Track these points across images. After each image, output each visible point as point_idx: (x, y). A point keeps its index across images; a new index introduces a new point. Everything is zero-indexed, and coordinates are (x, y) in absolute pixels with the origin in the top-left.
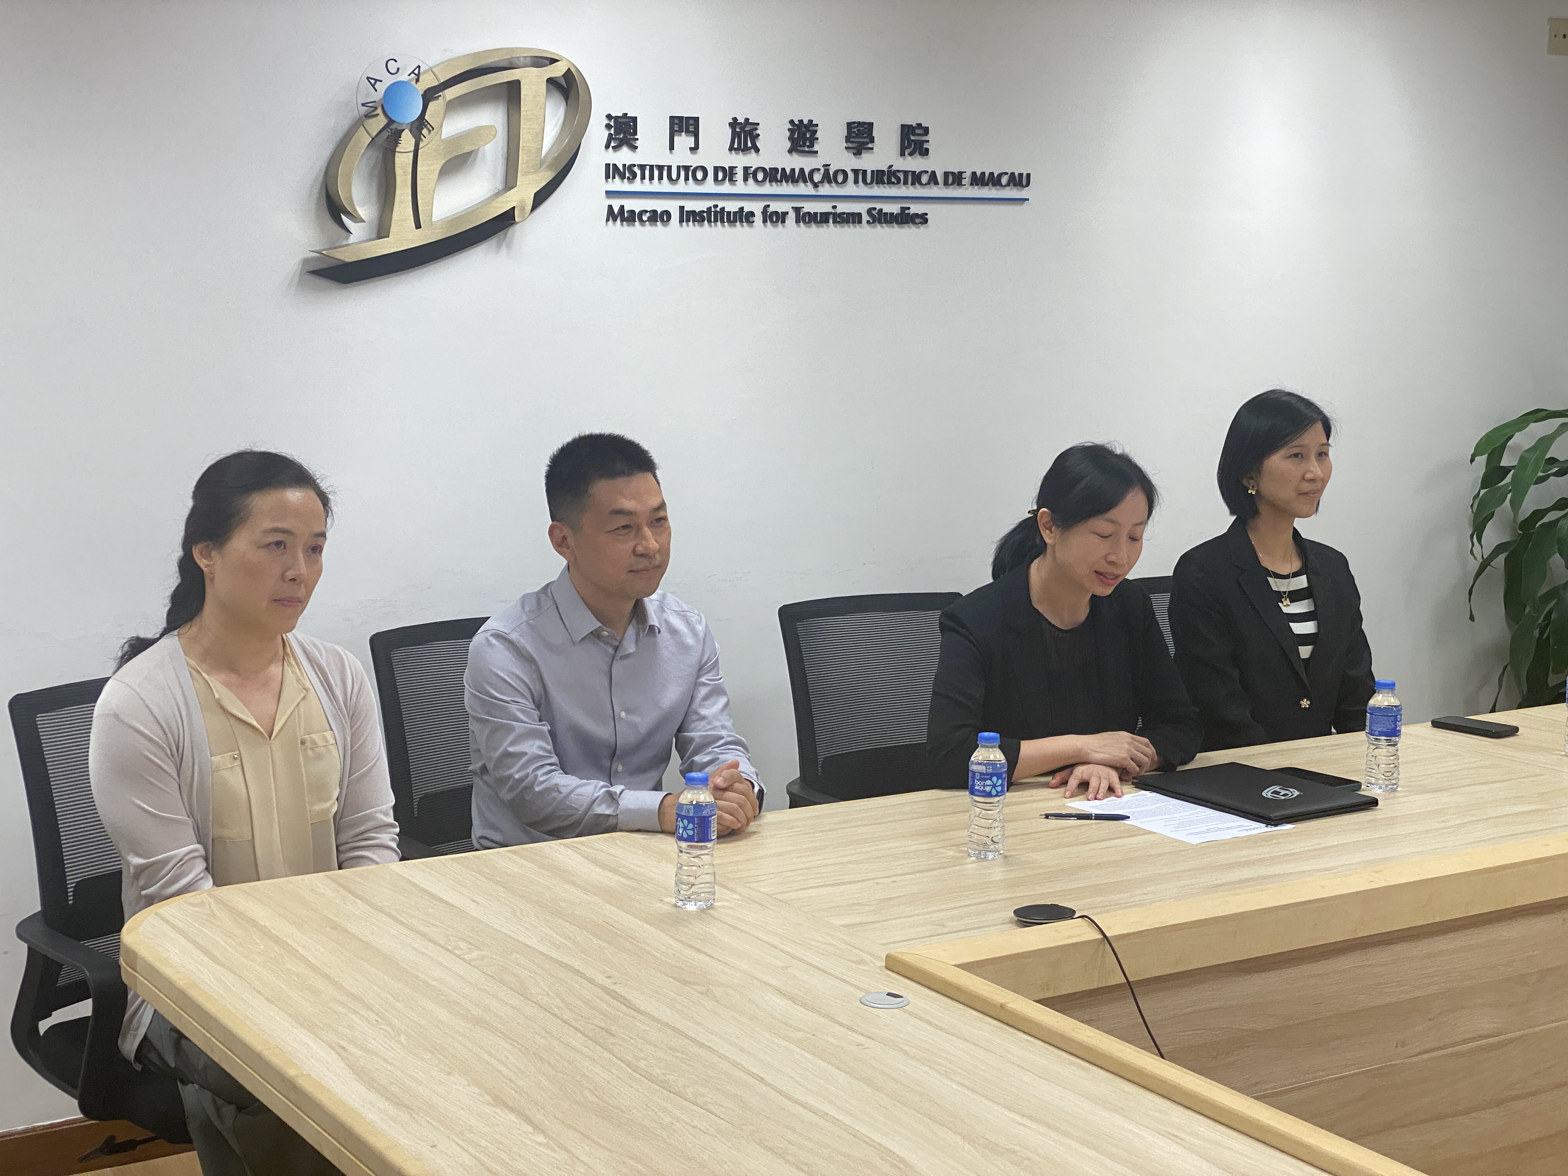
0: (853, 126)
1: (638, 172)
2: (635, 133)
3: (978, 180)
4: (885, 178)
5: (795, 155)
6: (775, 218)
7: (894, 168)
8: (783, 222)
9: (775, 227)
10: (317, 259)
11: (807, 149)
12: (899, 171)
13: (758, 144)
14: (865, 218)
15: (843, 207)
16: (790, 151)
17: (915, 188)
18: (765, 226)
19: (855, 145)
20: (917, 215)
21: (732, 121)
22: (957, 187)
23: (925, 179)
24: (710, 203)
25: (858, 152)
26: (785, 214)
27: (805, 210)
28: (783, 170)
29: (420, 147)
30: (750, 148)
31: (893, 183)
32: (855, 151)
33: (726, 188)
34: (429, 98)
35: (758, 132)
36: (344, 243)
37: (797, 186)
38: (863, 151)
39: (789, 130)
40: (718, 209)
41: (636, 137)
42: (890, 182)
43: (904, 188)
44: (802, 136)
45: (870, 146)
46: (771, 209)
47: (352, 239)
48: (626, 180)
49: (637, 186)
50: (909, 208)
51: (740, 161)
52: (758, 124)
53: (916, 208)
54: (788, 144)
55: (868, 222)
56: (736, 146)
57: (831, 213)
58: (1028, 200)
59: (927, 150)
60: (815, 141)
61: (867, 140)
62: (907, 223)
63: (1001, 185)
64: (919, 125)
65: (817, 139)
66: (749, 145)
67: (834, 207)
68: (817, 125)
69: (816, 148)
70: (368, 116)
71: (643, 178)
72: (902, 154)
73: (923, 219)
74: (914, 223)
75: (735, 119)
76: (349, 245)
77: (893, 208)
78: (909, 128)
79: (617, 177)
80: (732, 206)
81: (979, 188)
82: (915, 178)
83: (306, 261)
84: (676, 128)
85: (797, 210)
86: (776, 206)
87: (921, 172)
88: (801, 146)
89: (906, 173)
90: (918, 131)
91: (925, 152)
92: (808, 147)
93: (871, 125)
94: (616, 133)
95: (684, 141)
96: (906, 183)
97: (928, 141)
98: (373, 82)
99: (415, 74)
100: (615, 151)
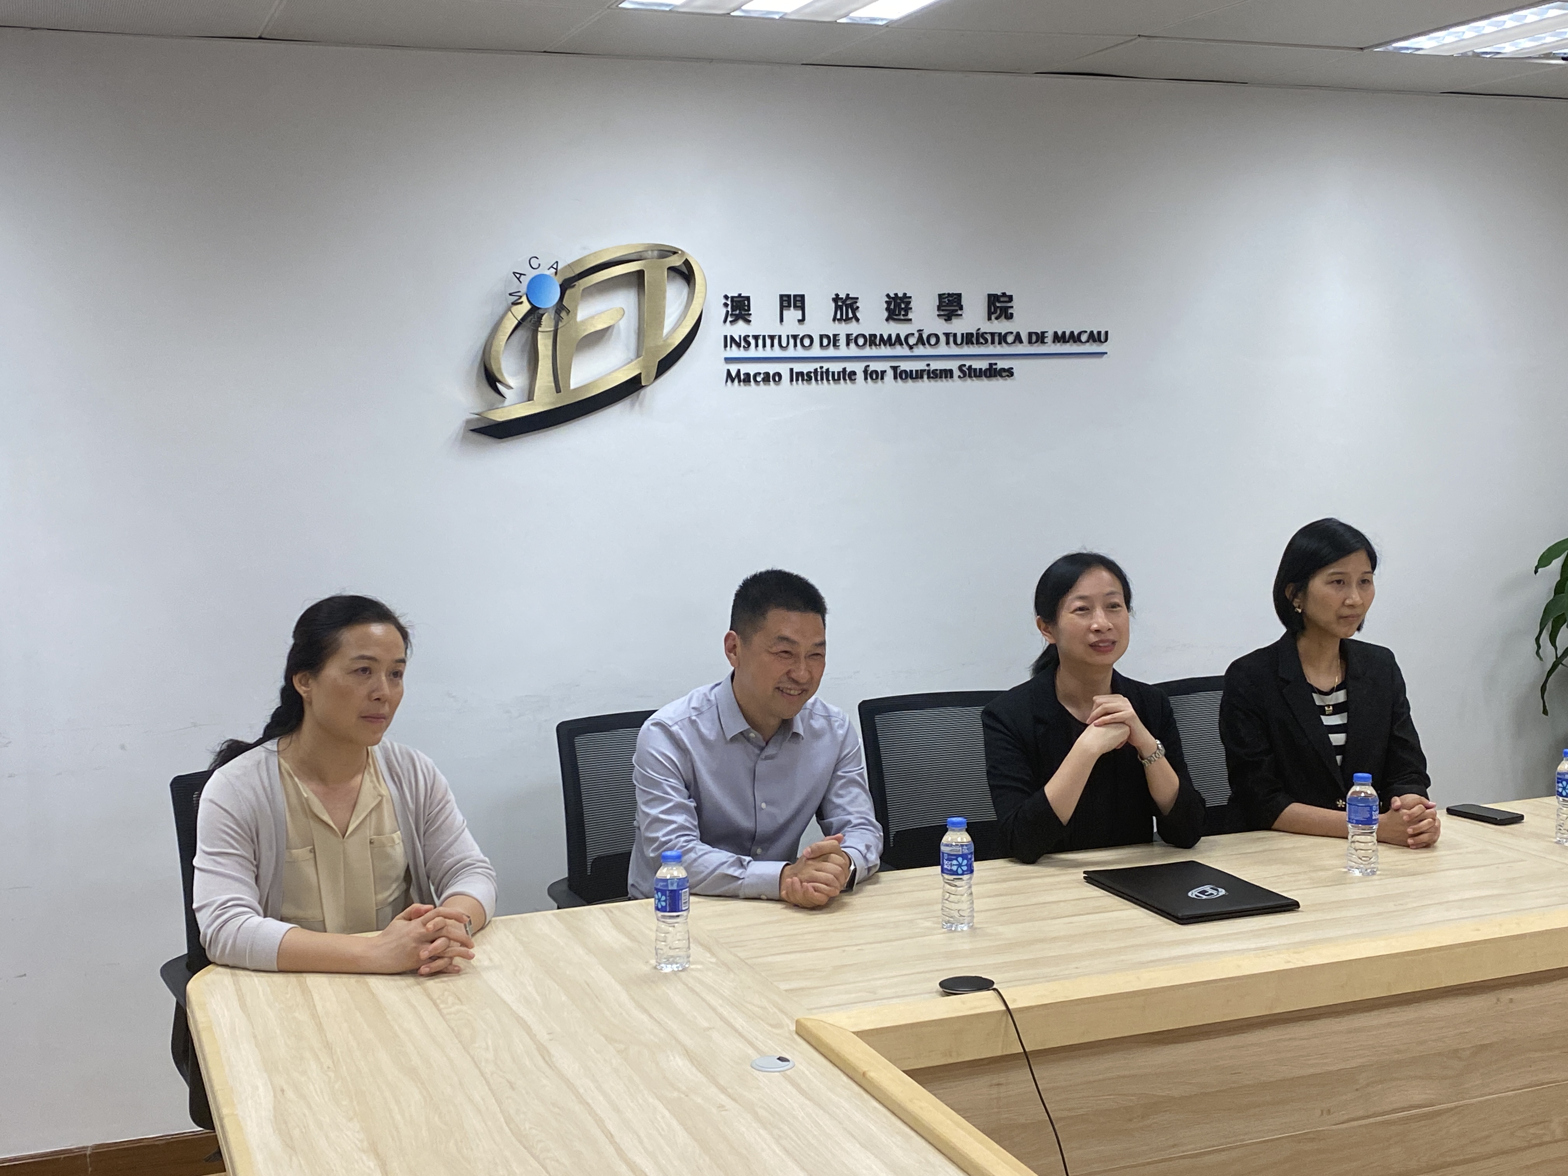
0: (944, 296)
1: (753, 342)
2: (749, 310)
3: (1059, 338)
4: (974, 340)
5: (892, 324)
6: (876, 376)
7: (982, 331)
8: (882, 378)
9: (876, 383)
10: (478, 419)
11: (902, 317)
12: (986, 333)
13: (858, 315)
14: (956, 373)
15: (936, 365)
16: (887, 320)
17: (1002, 347)
18: (867, 382)
19: (946, 313)
20: (1003, 370)
21: (835, 297)
22: (1041, 344)
23: (1010, 339)
24: (817, 365)
25: (948, 318)
26: (883, 372)
27: (902, 368)
28: (881, 335)
29: (559, 326)
30: (851, 318)
31: (982, 343)
32: (946, 318)
33: (831, 352)
34: (566, 286)
35: (858, 304)
36: (500, 406)
37: (895, 348)
38: (953, 317)
39: (886, 302)
40: (824, 370)
41: (750, 312)
42: (978, 343)
43: (991, 347)
44: (898, 305)
45: (959, 312)
46: (871, 369)
47: (507, 403)
48: (742, 348)
49: (752, 353)
50: (996, 364)
51: (842, 330)
52: (857, 298)
53: (1002, 364)
54: (886, 314)
55: (959, 377)
56: (838, 316)
57: (925, 370)
58: (1106, 353)
59: (1012, 314)
60: (909, 311)
61: (957, 308)
62: (995, 376)
63: (1081, 341)
64: (1004, 294)
65: (911, 308)
66: (850, 315)
67: (928, 365)
68: (910, 297)
69: (910, 316)
70: (515, 304)
71: (757, 346)
72: (989, 319)
73: (1009, 373)
74: (1001, 376)
75: (837, 295)
76: (504, 407)
77: (983, 365)
78: (994, 297)
79: (733, 345)
80: (835, 367)
81: (1061, 345)
82: (1002, 339)
83: (468, 422)
84: (785, 304)
85: (895, 369)
86: (874, 366)
87: (1006, 334)
88: (897, 315)
89: (993, 334)
90: (1002, 299)
91: (1010, 317)
92: (903, 315)
93: (959, 295)
94: (733, 310)
95: (792, 315)
96: (993, 342)
97: (1012, 307)
98: (518, 276)
99: (554, 268)
100: (732, 325)
